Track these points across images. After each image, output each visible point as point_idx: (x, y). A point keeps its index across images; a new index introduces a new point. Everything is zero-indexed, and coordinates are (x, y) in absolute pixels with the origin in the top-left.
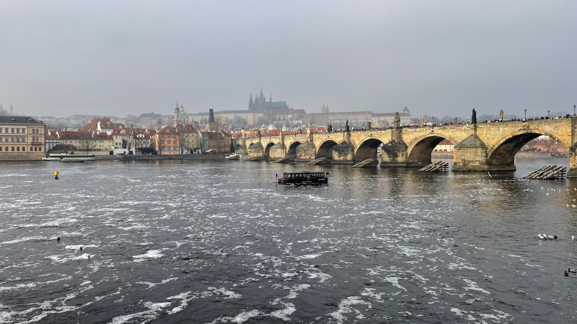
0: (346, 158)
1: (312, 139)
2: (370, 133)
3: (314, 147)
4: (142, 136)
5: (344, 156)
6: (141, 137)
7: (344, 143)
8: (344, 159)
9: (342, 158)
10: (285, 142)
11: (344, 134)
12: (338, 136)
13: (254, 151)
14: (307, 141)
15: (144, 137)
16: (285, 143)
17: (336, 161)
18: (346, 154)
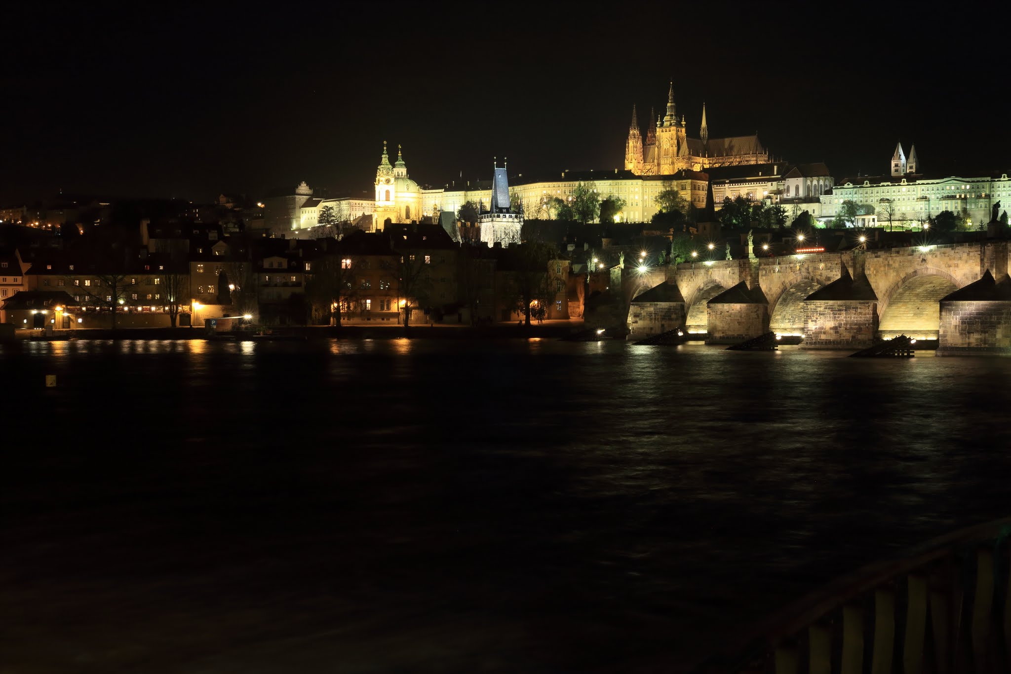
0: (991, 340)
1: (863, 270)
4: (280, 264)
5: (982, 332)
6: (275, 266)
8: (985, 341)
9: (973, 339)
10: (761, 281)
12: (960, 258)
13: (650, 314)
15: (285, 265)
16: (764, 287)
17: (950, 348)
18: (992, 326)
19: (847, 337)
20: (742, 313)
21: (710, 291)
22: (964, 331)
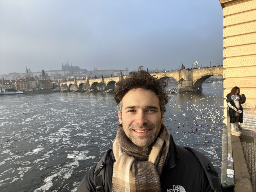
1: (88, 82)
2: (111, 79)
3: (89, 85)
6: (7, 84)
7: (101, 83)
9: (101, 89)
10: (77, 83)
11: (101, 79)
12: (99, 80)
13: (63, 88)
14: (86, 83)
17: (98, 90)
18: (102, 88)
19: (87, 89)
20: (75, 87)
21: (71, 85)
22: (100, 88)
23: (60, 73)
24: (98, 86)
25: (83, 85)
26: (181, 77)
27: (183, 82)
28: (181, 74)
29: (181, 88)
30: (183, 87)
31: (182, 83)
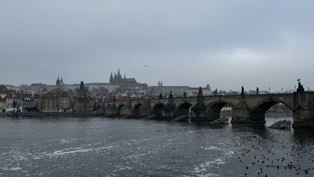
1: (149, 103)
3: (150, 107)
5: (168, 114)
10: (131, 104)
11: (169, 100)
14: (146, 104)
17: (163, 116)
18: (170, 113)
19: (146, 114)
20: (127, 110)
21: (122, 106)
22: (166, 114)
23: (106, 87)
24: (164, 109)
25: (142, 107)
26: (298, 103)
27: (301, 112)
28: (298, 99)
29: (298, 120)
30: (301, 119)
31: (299, 113)
